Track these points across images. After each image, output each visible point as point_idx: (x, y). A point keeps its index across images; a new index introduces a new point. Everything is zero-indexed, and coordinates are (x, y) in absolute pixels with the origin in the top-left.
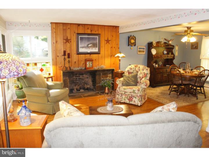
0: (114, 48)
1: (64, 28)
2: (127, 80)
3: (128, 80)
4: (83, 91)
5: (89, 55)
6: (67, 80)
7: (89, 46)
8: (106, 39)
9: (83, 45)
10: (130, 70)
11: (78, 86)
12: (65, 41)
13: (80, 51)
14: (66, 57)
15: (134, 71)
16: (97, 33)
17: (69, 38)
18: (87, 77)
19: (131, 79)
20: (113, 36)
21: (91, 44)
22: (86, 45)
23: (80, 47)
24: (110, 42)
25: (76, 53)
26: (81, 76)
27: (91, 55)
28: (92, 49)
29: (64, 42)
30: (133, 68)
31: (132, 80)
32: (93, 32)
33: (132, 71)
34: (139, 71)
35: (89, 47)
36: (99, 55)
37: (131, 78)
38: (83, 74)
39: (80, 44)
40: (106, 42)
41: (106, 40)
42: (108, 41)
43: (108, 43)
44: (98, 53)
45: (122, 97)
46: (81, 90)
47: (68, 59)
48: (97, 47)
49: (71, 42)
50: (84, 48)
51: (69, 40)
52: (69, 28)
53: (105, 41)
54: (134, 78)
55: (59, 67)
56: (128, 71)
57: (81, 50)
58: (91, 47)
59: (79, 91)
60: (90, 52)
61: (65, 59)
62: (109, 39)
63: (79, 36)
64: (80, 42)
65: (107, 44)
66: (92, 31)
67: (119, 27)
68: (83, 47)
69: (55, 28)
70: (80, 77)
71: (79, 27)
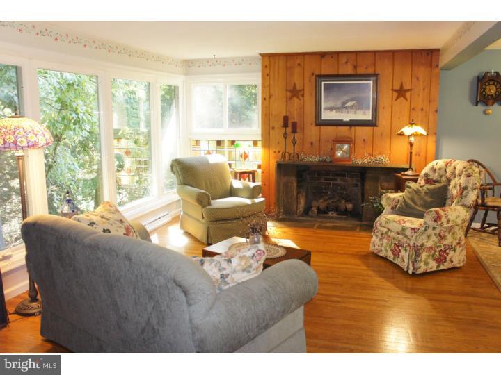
0: (422, 110)
1: (289, 65)
2: (409, 198)
3: (412, 200)
4: (335, 215)
5: (348, 127)
6: (292, 183)
7: (347, 105)
8: (397, 87)
9: (331, 104)
10: (431, 173)
11: (325, 200)
12: (289, 94)
13: (323, 118)
14: (289, 130)
15: (441, 176)
16: (370, 71)
17: (298, 88)
18: (355, 182)
19: (422, 199)
20: (417, 78)
21: (352, 100)
22: (339, 104)
23: (326, 109)
24: (408, 95)
25: (314, 122)
26: (339, 178)
27: (353, 128)
28: (355, 113)
29: (287, 97)
30: (440, 169)
31: (425, 201)
32: (361, 71)
33: (435, 176)
34: (452, 178)
35: (349, 107)
36: (375, 128)
37: (423, 194)
38: (344, 176)
39: (325, 101)
40: (396, 94)
41: (396, 91)
42: (401, 92)
43: (402, 98)
44: (372, 124)
45: (381, 242)
46: (330, 213)
47: (292, 135)
48: (368, 108)
49: (303, 96)
50: (334, 111)
51: (300, 91)
52: (299, 65)
53: (394, 93)
54: (431, 197)
55: (275, 152)
56: (426, 175)
57: (326, 115)
58: (352, 107)
59: (326, 213)
60: (350, 120)
61: (285, 136)
62: (406, 86)
63: (323, 83)
64: (325, 97)
65: (398, 100)
66: (358, 69)
67: (438, 50)
68: (331, 109)
69: (268, 66)
70: (336, 180)
71: (323, 60)
